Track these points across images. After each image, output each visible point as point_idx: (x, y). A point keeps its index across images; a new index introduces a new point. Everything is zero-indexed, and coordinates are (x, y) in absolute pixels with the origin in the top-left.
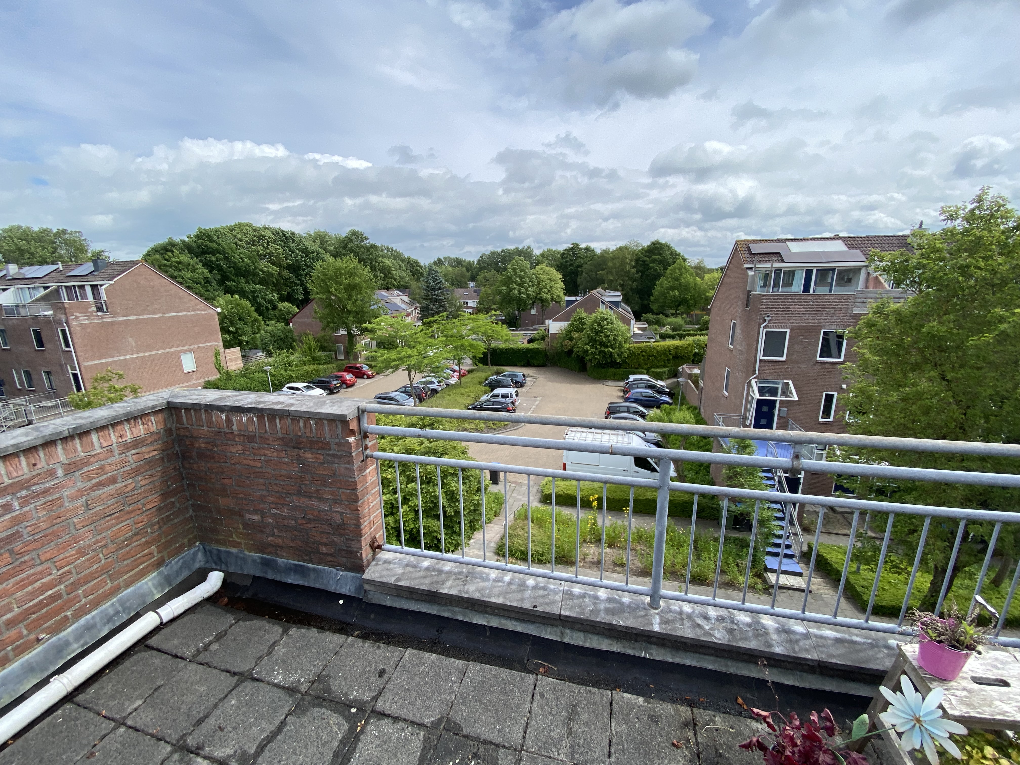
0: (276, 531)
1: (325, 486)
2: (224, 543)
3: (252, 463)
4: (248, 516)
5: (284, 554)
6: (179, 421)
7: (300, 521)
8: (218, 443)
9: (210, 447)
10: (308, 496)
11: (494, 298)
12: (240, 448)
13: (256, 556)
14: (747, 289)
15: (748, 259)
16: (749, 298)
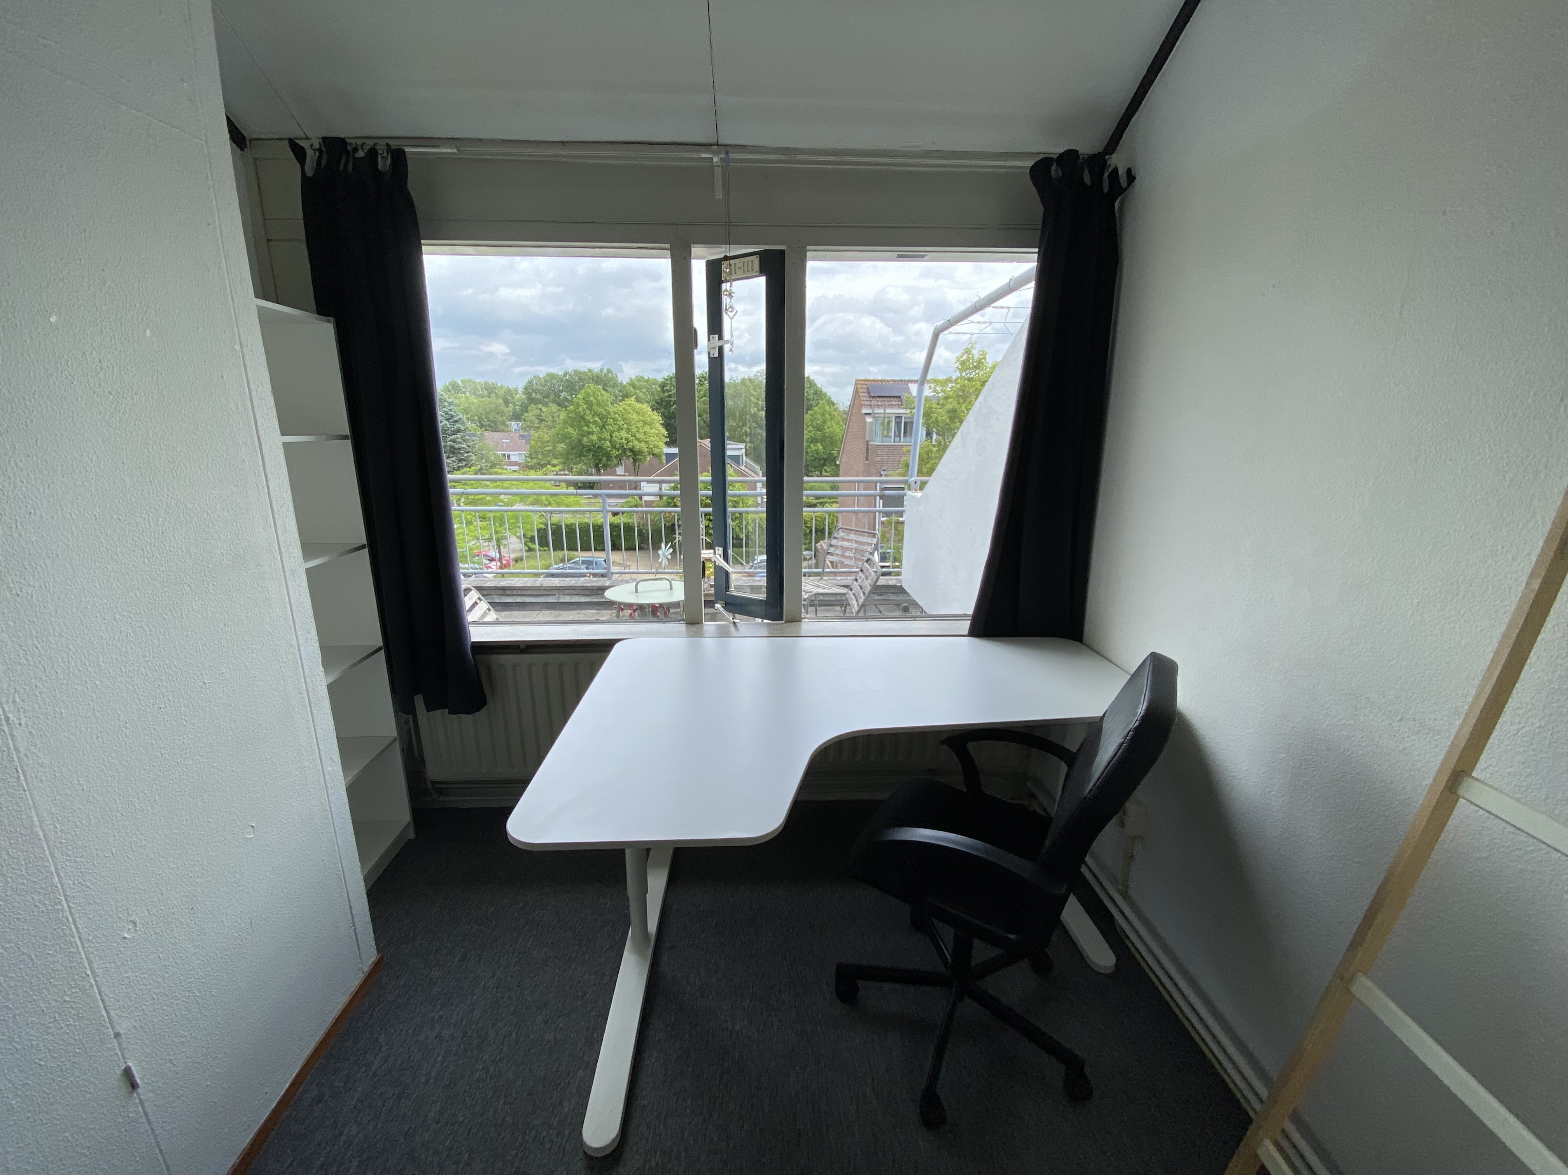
11: (555, 447)
14: (867, 439)
15: (867, 403)
16: (868, 449)
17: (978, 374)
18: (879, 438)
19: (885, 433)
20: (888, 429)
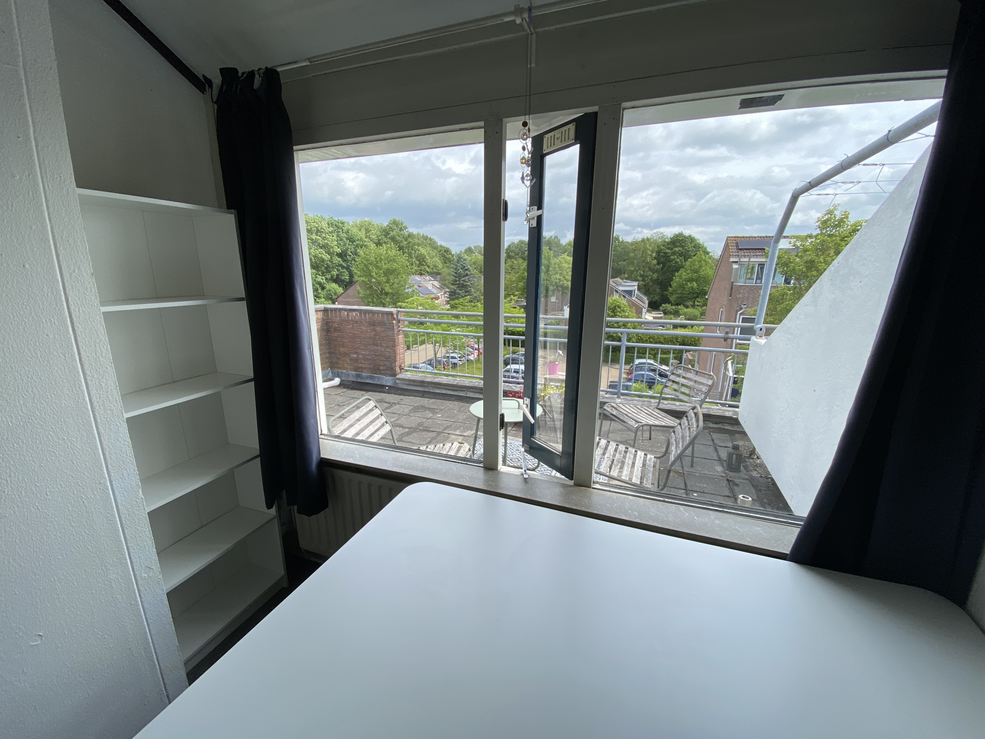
0: (363, 361)
1: (384, 341)
2: (340, 368)
3: (356, 332)
4: (352, 356)
5: (366, 371)
6: (328, 316)
7: (373, 356)
8: (343, 324)
9: (339, 326)
10: (377, 345)
11: (517, 285)
12: (351, 326)
13: (354, 373)
14: (732, 281)
15: (734, 254)
16: (732, 288)
17: (839, 231)
18: (743, 280)
19: (749, 276)
20: (752, 273)
